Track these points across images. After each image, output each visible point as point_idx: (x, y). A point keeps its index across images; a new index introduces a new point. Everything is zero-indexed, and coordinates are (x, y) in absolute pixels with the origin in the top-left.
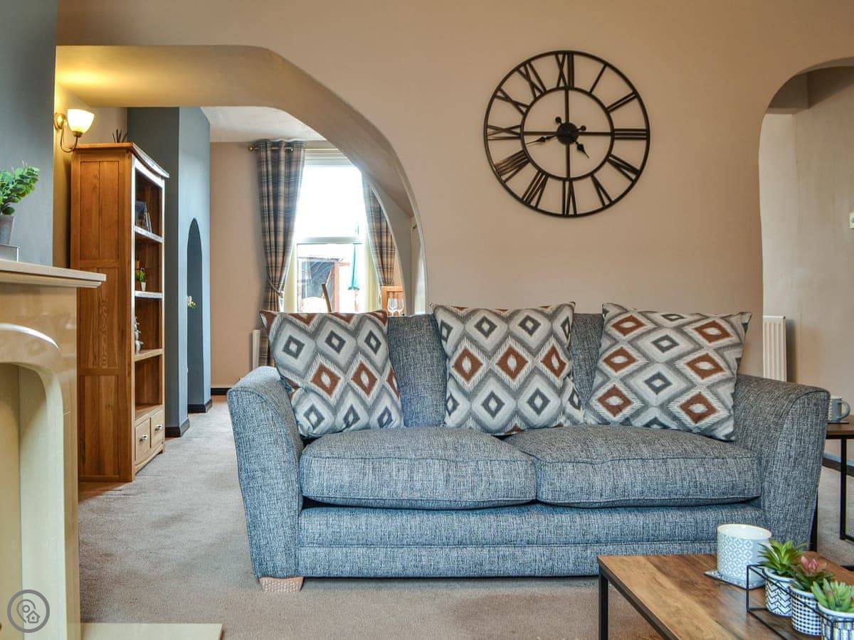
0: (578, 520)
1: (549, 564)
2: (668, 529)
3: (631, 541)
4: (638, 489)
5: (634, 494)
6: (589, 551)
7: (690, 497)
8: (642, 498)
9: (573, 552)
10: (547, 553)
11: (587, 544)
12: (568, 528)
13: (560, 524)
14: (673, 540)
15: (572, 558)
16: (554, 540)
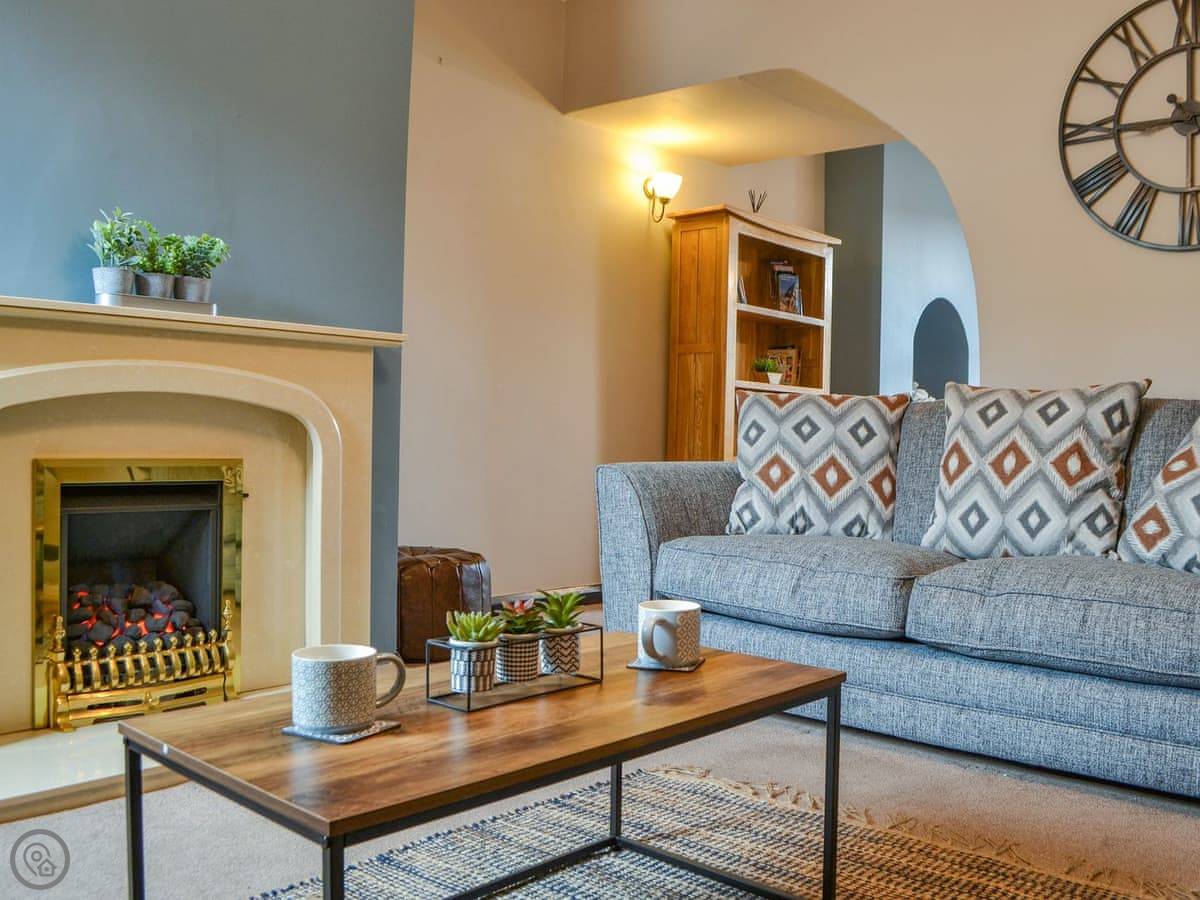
0: (952, 669)
1: (910, 723)
2: (1082, 706)
3: (1027, 714)
4: (1034, 637)
5: (1029, 644)
6: (963, 717)
7: (1116, 663)
8: (1040, 651)
9: (943, 713)
10: (909, 707)
11: (963, 707)
12: (938, 678)
13: (927, 671)
14: (1090, 726)
15: (940, 720)
16: (918, 691)
